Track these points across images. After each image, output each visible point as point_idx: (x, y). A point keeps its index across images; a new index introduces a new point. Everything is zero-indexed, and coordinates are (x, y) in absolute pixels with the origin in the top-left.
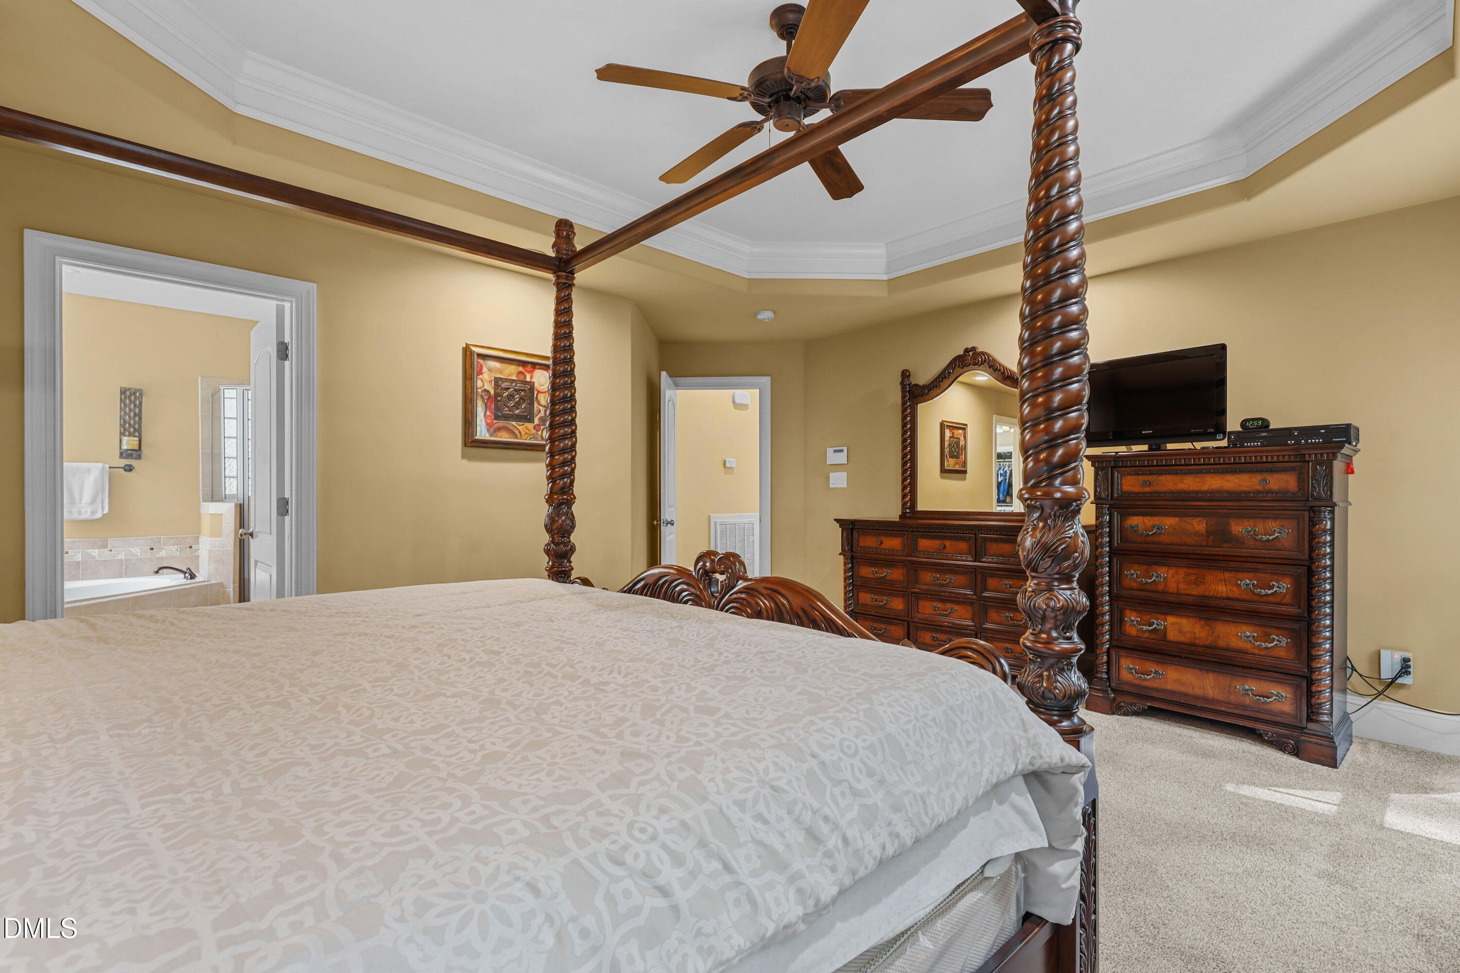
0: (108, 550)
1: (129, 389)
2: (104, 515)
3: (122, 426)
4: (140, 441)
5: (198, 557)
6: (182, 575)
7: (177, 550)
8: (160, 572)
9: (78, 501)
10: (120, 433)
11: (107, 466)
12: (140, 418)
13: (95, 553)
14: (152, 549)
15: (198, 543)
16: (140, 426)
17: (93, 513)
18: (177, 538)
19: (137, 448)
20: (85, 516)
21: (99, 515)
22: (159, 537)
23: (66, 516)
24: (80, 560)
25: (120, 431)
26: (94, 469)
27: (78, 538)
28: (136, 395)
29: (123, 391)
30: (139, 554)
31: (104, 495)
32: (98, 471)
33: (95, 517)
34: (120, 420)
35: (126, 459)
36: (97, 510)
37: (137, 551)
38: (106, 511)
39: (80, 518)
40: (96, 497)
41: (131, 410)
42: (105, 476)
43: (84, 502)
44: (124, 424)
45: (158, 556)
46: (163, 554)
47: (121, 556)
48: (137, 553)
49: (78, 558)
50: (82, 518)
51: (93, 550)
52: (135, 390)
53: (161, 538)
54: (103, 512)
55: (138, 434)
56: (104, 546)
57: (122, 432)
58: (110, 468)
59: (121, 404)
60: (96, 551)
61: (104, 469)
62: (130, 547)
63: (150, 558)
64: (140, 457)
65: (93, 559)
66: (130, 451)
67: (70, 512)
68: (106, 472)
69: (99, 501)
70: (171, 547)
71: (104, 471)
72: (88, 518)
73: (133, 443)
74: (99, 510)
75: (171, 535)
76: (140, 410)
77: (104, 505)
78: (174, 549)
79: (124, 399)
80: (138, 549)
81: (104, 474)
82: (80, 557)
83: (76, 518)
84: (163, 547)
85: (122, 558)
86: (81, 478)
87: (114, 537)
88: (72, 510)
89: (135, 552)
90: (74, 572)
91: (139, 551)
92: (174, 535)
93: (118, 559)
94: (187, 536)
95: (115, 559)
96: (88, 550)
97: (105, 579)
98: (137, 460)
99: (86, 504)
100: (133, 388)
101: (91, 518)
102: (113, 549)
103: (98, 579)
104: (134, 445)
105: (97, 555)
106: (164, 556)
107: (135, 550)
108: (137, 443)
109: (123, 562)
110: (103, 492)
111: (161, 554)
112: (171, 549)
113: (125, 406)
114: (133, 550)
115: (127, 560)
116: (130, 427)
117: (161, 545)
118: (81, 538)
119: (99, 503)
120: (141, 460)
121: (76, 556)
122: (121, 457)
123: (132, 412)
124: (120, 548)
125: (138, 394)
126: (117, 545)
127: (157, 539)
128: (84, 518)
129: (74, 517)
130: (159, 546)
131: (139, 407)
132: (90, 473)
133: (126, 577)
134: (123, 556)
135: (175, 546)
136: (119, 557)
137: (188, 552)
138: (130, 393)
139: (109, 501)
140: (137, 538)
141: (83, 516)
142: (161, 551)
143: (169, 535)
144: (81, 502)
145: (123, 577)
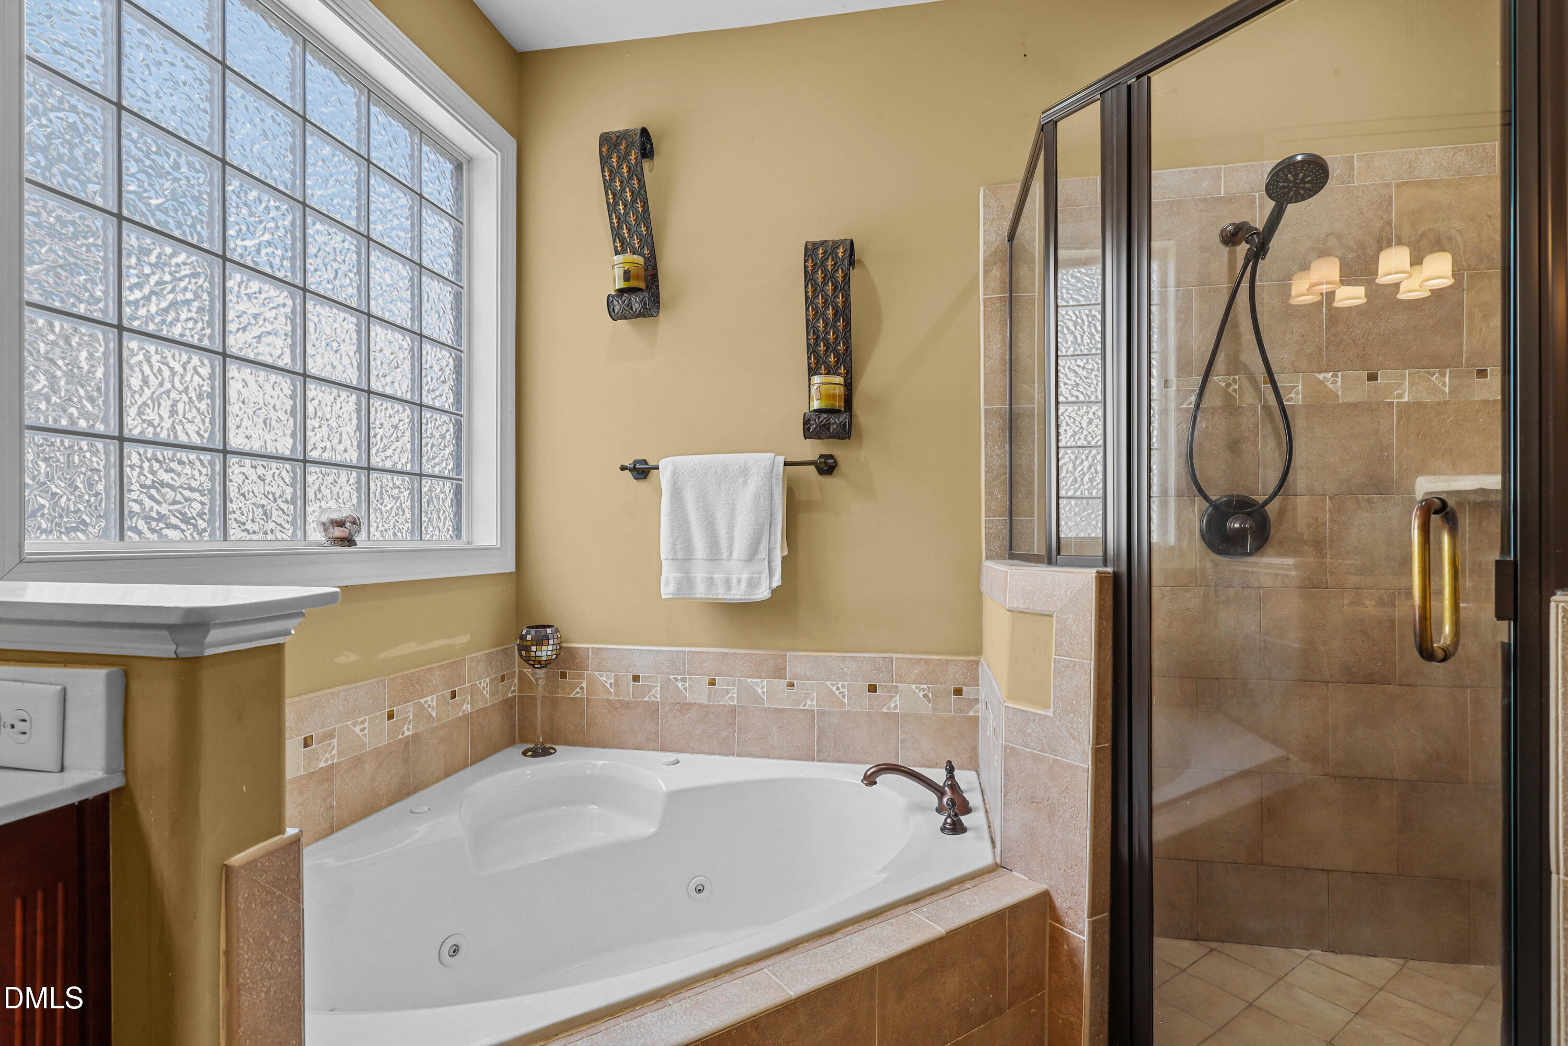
0: (784, 682)
1: (823, 243)
2: (774, 592)
3: (812, 349)
4: (849, 386)
5: (975, 721)
6: (933, 798)
7: (925, 696)
8: (881, 779)
9: (725, 555)
10: (810, 369)
11: (781, 459)
12: (848, 323)
13: (761, 686)
14: (873, 689)
15: (975, 681)
16: (848, 348)
17: (753, 584)
18: (927, 662)
19: (839, 404)
20: (738, 594)
21: (763, 593)
22: (890, 655)
23: (701, 591)
24: (735, 703)
25: (809, 364)
26: (745, 472)
27: (732, 647)
28: (837, 256)
29: (810, 247)
30: (846, 701)
31: (772, 538)
32: (762, 474)
33: (752, 598)
34: (808, 334)
35: (819, 438)
36: (760, 578)
37: (842, 690)
38: (777, 582)
39: (728, 597)
40: (759, 543)
41: (826, 301)
42: (774, 487)
43: (735, 555)
44: (817, 344)
45: (885, 710)
46: (896, 704)
47: (812, 701)
48: (843, 697)
49: (731, 698)
50: (732, 597)
51: (759, 680)
52: (836, 245)
53: (894, 656)
54: (770, 583)
55: (845, 368)
56: (779, 673)
57: (813, 365)
58: (786, 464)
59: (806, 286)
60: (765, 682)
61: (775, 468)
62: (827, 681)
63: (869, 714)
64: (845, 432)
65: (759, 703)
66: (825, 416)
67: (711, 582)
68: (779, 477)
69: (764, 554)
70: (914, 687)
71: (775, 472)
72: (743, 597)
73: (832, 392)
74: (764, 575)
75: (916, 653)
76: (846, 300)
77: (773, 564)
78: (921, 694)
79: (812, 271)
80: (843, 686)
81: (774, 481)
82: (735, 695)
83: (720, 596)
84: (897, 687)
85: (813, 705)
86: (731, 493)
87: (798, 650)
88: (715, 576)
89: (837, 692)
90: (724, 734)
91: (846, 693)
92: (921, 653)
93: (806, 708)
94: (952, 660)
95: (801, 707)
96: (749, 680)
97: (781, 758)
98: (839, 438)
99: (740, 560)
100: (833, 241)
101: (748, 597)
102: (795, 682)
103: (768, 757)
104: (834, 396)
105: (763, 692)
106: (898, 711)
107: (838, 689)
108: (840, 390)
109: (814, 718)
110: (773, 530)
111: (893, 705)
112: (915, 692)
113: (816, 289)
114: (834, 689)
115: (822, 713)
116: (828, 348)
117: (892, 676)
118: (737, 647)
119: (764, 557)
120: (849, 438)
121: (728, 693)
122: (807, 433)
123: (828, 307)
124: (809, 680)
125: (840, 255)
126: (803, 672)
127: (884, 658)
128: (736, 597)
129: (716, 594)
130: (888, 682)
131: (843, 289)
132: (746, 480)
133: (820, 761)
134: (815, 703)
135: (922, 686)
136: (809, 703)
137: (951, 712)
138: (825, 252)
139: (786, 553)
140: (844, 657)
141: (734, 592)
142: (892, 697)
143: (911, 653)
144: (730, 554)
145: (813, 760)
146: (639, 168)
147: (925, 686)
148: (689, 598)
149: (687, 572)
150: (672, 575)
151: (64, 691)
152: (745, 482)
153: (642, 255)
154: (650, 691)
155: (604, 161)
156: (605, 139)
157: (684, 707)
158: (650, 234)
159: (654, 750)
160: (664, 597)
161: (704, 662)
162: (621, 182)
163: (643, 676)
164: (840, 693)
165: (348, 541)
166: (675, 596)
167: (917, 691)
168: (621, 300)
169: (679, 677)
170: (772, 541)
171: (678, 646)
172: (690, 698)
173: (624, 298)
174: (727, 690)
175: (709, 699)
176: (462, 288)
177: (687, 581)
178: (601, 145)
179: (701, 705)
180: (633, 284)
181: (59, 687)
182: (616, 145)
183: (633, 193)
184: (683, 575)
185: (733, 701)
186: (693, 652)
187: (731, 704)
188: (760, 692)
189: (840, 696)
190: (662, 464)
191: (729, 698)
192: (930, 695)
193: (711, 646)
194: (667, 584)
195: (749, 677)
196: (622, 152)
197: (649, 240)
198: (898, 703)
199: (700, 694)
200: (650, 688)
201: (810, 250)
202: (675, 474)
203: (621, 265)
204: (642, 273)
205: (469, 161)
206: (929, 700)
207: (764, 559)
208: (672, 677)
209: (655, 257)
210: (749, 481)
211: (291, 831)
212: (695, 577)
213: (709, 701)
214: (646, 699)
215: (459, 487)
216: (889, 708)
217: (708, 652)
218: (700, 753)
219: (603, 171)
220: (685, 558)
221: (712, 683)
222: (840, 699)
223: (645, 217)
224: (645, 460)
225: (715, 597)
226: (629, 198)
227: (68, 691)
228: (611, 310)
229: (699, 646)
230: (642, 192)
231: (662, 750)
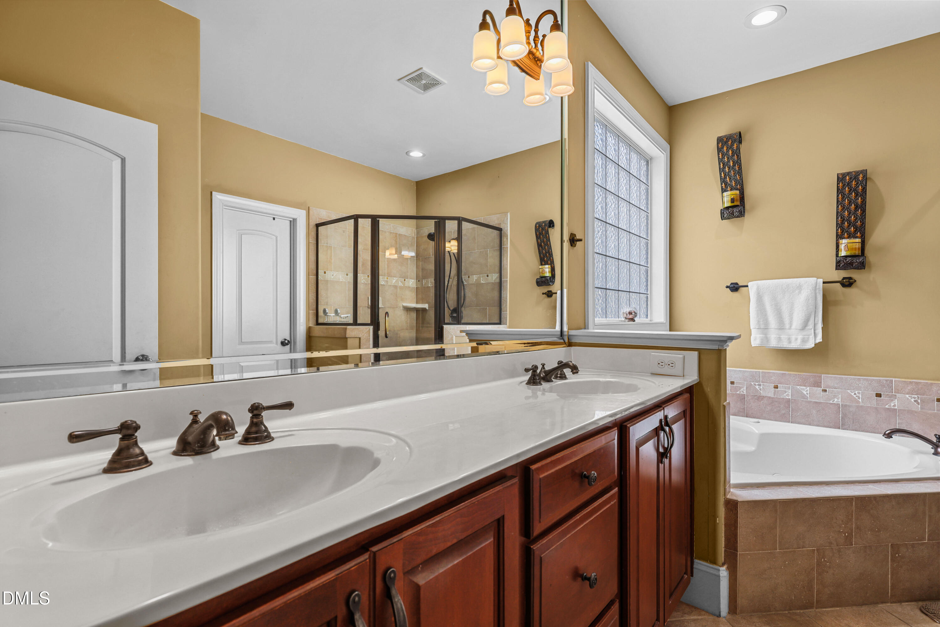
0: (820, 390)
1: (848, 173)
2: (817, 344)
3: (840, 225)
4: (863, 243)
7: (915, 401)
9: (787, 326)
11: (821, 281)
12: (864, 211)
13: (806, 390)
14: (879, 395)
16: (863, 223)
17: (804, 341)
18: (917, 383)
19: (858, 252)
20: (795, 345)
21: (810, 345)
22: (891, 379)
23: (773, 343)
24: (790, 398)
25: (837, 233)
26: (800, 287)
27: (788, 371)
28: (858, 180)
29: (841, 177)
30: (860, 400)
31: (816, 318)
32: (810, 288)
33: (804, 347)
34: (837, 218)
35: (845, 270)
36: (808, 338)
37: (858, 395)
38: (819, 339)
39: (790, 346)
40: (808, 321)
41: (850, 202)
42: (818, 294)
43: (794, 327)
44: (843, 223)
45: (887, 407)
46: (895, 404)
47: (838, 399)
48: (859, 398)
49: (788, 395)
50: (792, 346)
51: (805, 387)
52: (857, 173)
53: (894, 379)
54: (815, 340)
55: (860, 234)
56: (817, 384)
57: (839, 234)
58: (824, 283)
59: (838, 196)
60: (808, 388)
61: (818, 285)
62: (848, 390)
63: (876, 408)
64: (862, 266)
65: (804, 399)
66: (850, 259)
67: (779, 339)
68: (820, 289)
69: (811, 326)
70: (907, 396)
71: (817, 287)
72: (799, 347)
73: (854, 247)
74: (811, 337)
75: (908, 378)
76: (864, 200)
77: (817, 331)
78: (913, 400)
79: (842, 188)
80: (859, 393)
81: (817, 291)
82: (790, 394)
83: (785, 346)
84: (896, 395)
85: (839, 402)
86: (791, 297)
87: (829, 374)
88: (782, 336)
89: (855, 396)
90: (783, 412)
91: (861, 397)
92: (912, 379)
93: (834, 402)
94: (935, 383)
95: (831, 402)
96: (798, 387)
97: (818, 426)
98: (858, 269)
99: (797, 329)
100: (855, 172)
101: (801, 347)
102: (827, 389)
103: (810, 425)
104: (855, 249)
105: (807, 394)
106: (896, 408)
107: (855, 394)
108: (858, 246)
109: (839, 408)
110: (816, 315)
111: (892, 405)
112: (908, 399)
113: (844, 197)
114: (853, 394)
115: (844, 406)
116: (850, 224)
117: (892, 389)
118: (790, 371)
119: (811, 328)
120: (864, 269)
121: (785, 393)
122: (838, 267)
123: (852, 204)
124: (836, 389)
125: (860, 179)
126: (832, 384)
127: (886, 380)
128: (794, 347)
129: (783, 345)
130: (889, 392)
131: (861, 195)
132: (800, 291)
133: (843, 429)
134: (840, 400)
135: (913, 396)
136: (836, 400)
137: (935, 410)
138: (851, 178)
139: (823, 326)
140: (859, 379)
141: (793, 344)
142: (892, 400)
143: (905, 378)
144: (791, 327)
145: (839, 428)
146: (738, 151)
147: (916, 396)
148: (765, 347)
149: (766, 334)
150: (758, 336)
151: (684, 356)
152: (800, 292)
153: (737, 189)
154: (740, 389)
155: (719, 150)
156: (720, 140)
157: (760, 398)
158: (742, 179)
159: (743, 416)
160: (753, 346)
161: (771, 377)
162: (728, 158)
163: (736, 382)
164: (856, 396)
165: (632, 320)
166: (760, 345)
167: (910, 398)
168: (728, 211)
169: (757, 384)
170: (816, 320)
171: (756, 369)
172: (763, 393)
173: (730, 211)
174: (785, 391)
175: (774, 394)
176: (648, 213)
177: (766, 339)
178: (718, 143)
179: (770, 397)
180: (735, 204)
181: (683, 356)
182: (726, 142)
183: (734, 162)
184: (764, 336)
185: (789, 397)
186: (765, 372)
187: (787, 398)
188: (805, 393)
189: (857, 398)
190: (750, 284)
191: (786, 395)
192: (919, 401)
193: (775, 370)
194: (755, 339)
195: (798, 386)
196: (730, 145)
197: (741, 182)
198: (896, 404)
199: (770, 392)
200: (740, 388)
201: (841, 178)
202: (758, 288)
203: (730, 196)
204: (739, 198)
205: (651, 159)
206: (918, 404)
207: (811, 329)
208: (753, 383)
209: (743, 189)
210: (802, 292)
211: (728, 401)
212: (770, 337)
213: (774, 396)
214: (738, 393)
215: (647, 298)
216: (890, 406)
217: (773, 373)
218: (769, 420)
219: (718, 154)
220: (764, 328)
221: (776, 387)
222: (856, 399)
223: (740, 172)
224: (737, 283)
225: (782, 346)
226: (731, 165)
227: (685, 356)
228: (722, 216)
229: (768, 370)
230: (739, 161)
231: (747, 417)
